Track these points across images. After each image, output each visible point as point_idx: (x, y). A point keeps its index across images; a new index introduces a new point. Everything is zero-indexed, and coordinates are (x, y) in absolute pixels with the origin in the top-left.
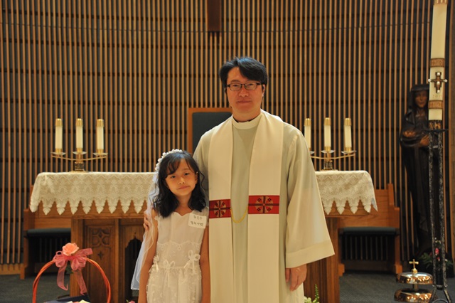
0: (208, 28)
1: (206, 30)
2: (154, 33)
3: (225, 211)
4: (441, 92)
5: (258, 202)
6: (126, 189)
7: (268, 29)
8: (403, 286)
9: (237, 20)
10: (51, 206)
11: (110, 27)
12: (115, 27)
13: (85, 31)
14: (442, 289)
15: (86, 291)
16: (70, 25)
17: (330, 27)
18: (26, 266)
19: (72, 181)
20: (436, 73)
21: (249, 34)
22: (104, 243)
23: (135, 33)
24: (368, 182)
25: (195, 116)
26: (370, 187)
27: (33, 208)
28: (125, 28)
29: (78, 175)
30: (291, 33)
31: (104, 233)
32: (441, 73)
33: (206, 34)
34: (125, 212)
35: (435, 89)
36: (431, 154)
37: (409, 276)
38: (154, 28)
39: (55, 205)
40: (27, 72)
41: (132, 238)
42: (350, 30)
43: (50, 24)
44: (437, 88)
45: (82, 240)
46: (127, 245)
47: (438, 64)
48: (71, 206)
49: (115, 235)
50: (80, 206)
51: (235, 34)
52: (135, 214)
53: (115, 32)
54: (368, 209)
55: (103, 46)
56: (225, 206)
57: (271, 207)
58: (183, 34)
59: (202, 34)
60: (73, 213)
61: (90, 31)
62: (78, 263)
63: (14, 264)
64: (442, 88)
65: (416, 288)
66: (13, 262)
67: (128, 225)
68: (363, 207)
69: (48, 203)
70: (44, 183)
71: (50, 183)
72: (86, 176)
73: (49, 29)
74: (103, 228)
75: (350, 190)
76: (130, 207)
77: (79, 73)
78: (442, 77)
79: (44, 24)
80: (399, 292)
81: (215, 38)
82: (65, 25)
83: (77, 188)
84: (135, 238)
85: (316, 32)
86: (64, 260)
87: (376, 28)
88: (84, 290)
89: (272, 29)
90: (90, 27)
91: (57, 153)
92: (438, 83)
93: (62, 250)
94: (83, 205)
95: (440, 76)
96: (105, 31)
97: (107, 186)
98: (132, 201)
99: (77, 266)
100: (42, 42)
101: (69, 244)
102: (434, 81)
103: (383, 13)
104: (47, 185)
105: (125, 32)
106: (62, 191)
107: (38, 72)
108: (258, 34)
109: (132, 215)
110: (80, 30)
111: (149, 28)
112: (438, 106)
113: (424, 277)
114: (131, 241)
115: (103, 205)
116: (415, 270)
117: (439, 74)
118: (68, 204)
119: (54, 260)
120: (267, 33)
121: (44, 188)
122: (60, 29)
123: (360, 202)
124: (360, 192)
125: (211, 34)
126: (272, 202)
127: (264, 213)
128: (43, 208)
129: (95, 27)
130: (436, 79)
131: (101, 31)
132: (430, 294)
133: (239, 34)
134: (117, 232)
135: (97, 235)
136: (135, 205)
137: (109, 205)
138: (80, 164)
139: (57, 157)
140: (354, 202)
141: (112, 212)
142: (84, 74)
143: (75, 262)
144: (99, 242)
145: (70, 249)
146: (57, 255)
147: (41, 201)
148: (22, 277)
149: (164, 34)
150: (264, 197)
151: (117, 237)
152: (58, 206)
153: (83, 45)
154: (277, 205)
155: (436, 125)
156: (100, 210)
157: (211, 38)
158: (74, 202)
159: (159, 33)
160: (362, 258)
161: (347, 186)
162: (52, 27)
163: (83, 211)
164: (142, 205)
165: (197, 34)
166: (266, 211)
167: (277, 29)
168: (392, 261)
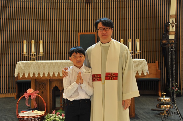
1: (85, 2)
2: (64, 3)
4: (174, 28)
5: (109, 75)
6: (51, 68)
8: (160, 103)
10: (22, 74)
13: (37, 3)
14: (174, 104)
15: (37, 106)
18: (17, 94)
19: (31, 65)
20: (172, 21)
21: (101, 3)
22: (44, 88)
23: (57, 3)
24: (145, 64)
25: (81, 36)
26: (146, 65)
27: (16, 75)
29: (33, 63)
30: (118, 2)
31: (44, 84)
32: (174, 21)
33: (85, 3)
34: (51, 76)
35: (172, 27)
36: (170, 52)
37: (162, 99)
39: (24, 74)
40: (15, 19)
41: (55, 86)
44: (173, 26)
45: (35, 87)
46: (53, 88)
47: (173, 17)
48: (30, 74)
49: (48, 85)
50: (34, 74)
51: (96, 3)
52: (55, 77)
53: (49, 3)
54: (145, 74)
55: (45, 9)
56: (98, 77)
58: (76, 3)
60: (31, 77)
61: (39, 3)
62: (33, 96)
63: (13, 93)
65: (165, 103)
66: (12, 92)
67: (53, 81)
68: (144, 73)
69: (21, 73)
70: (20, 66)
71: (22, 66)
72: (36, 63)
73: (23, 2)
74: (43, 82)
75: (139, 67)
76: (53, 74)
77: (35, 20)
78: (175, 22)
80: (159, 105)
81: (88, 5)
83: (33, 67)
84: (56, 86)
86: (28, 95)
88: (36, 106)
91: (24, 54)
92: (173, 24)
93: (27, 91)
94: (35, 74)
95: (174, 22)
96: (45, 3)
97: (44, 66)
98: (54, 72)
99: (33, 97)
100: (21, 8)
101: (30, 89)
104: (21, 66)
105: (53, 3)
106: (27, 68)
107: (19, 19)
108: (105, 3)
109: (54, 77)
110: (35, 3)
112: (173, 33)
113: (168, 99)
114: (54, 87)
115: (43, 74)
116: (164, 96)
117: (173, 21)
118: (29, 74)
119: (24, 95)
121: (20, 67)
122: (27, 2)
123: (142, 72)
124: (142, 68)
125: (87, 3)
126: (115, 75)
128: (19, 75)
130: (172, 23)
132: (170, 105)
133: (98, 3)
134: (49, 84)
135: (41, 85)
136: (55, 74)
137: (45, 74)
138: (34, 58)
140: (140, 71)
141: (46, 77)
142: (37, 20)
143: (32, 96)
144: (42, 87)
145: (30, 91)
146: (25, 93)
147: (19, 73)
148: (16, 98)
150: (112, 73)
151: (49, 86)
152: (25, 74)
153: (37, 9)
156: (41, 76)
157: (87, 5)
158: (31, 73)
159: (66, 3)
160: (146, 89)
161: (137, 66)
163: (35, 76)
164: (58, 74)
165: (81, 3)
168: (157, 91)
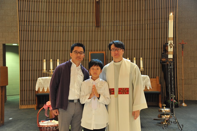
0: (96, 25)
1: (95, 25)
3: (112, 92)
4: (172, 49)
5: (121, 90)
7: (116, 25)
8: (161, 113)
9: (105, 22)
11: (63, 25)
12: (64, 25)
14: (173, 114)
16: (50, 25)
17: (137, 24)
18: (37, 106)
19: (49, 80)
23: (71, 27)
24: (148, 79)
26: (149, 81)
27: (37, 90)
28: (68, 26)
33: (95, 27)
36: (169, 70)
37: (163, 110)
38: (77, 25)
39: (44, 88)
40: (36, 41)
42: (143, 25)
43: (43, 25)
44: (171, 47)
47: (171, 39)
51: (104, 27)
54: (148, 88)
56: (112, 91)
57: (126, 92)
58: (87, 27)
59: (93, 27)
61: (56, 27)
64: (172, 48)
65: (165, 114)
66: (33, 104)
69: (41, 88)
70: (40, 81)
71: (42, 81)
77: (53, 41)
78: (172, 44)
79: (41, 25)
80: (159, 116)
81: (98, 28)
82: (48, 25)
85: (132, 26)
86: (47, 107)
87: (152, 24)
89: (117, 25)
90: (56, 25)
91: (44, 71)
92: (171, 46)
93: (46, 103)
96: (61, 27)
101: (49, 101)
102: (170, 45)
103: (154, 19)
104: (41, 82)
105: (68, 27)
106: (46, 84)
107: (39, 41)
108: (112, 26)
110: (53, 27)
111: (76, 25)
112: (171, 53)
113: (168, 110)
116: (164, 107)
118: (48, 88)
119: (44, 107)
120: (116, 26)
121: (40, 83)
122: (46, 27)
123: (146, 86)
124: (146, 83)
126: (126, 90)
127: (124, 94)
128: (40, 90)
129: (58, 26)
131: (60, 27)
132: (169, 116)
133: (106, 27)
139: (44, 72)
143: (51, 108)
145: (49, 103)
146: (45, 105)
147: (39, 87)
148: (36, 109)
149: (81, 27)
150: (124, 88)
152: (45, 89)
153: (54, 32)
154: (128, 91)
155: (171, 60)
159: (79, 27)
162: (44, 26)
165: (92, 27)
166: (124, 93)
167: (119, 25)
168: (158, 103)
